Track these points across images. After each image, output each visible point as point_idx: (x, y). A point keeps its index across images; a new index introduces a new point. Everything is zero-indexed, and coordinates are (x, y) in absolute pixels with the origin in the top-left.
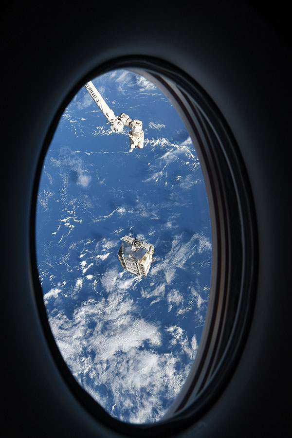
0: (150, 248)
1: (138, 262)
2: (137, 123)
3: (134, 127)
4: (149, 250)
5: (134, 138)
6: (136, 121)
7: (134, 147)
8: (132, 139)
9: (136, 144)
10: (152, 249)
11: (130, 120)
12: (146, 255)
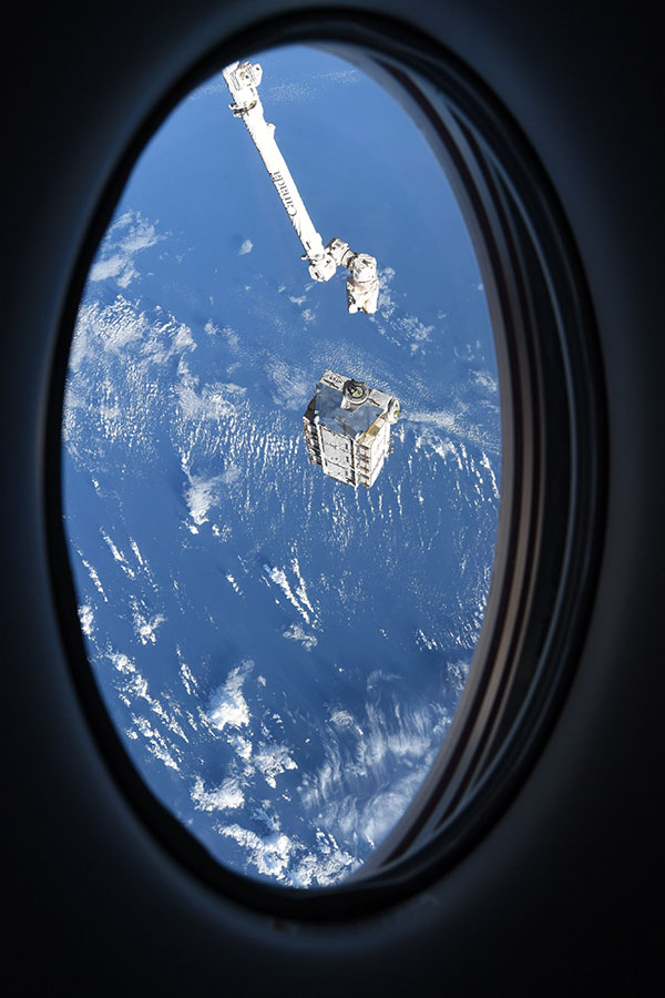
0: (391, 404)
1: (358, 437)
2: (364, 262)
3: (359, 271)
4: (386, 410)
5: (356, 293)
6: (362, 256)
7: (356, 310)
8: (353, 294)
9: (360, 303)
10: (393, 409)
11: (350, 255)
12: (379, 423)
